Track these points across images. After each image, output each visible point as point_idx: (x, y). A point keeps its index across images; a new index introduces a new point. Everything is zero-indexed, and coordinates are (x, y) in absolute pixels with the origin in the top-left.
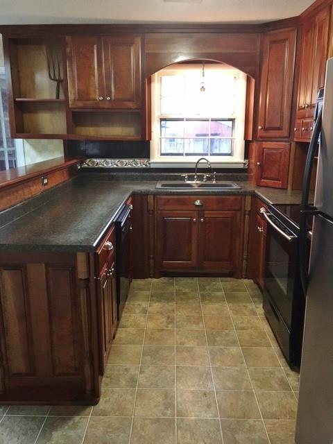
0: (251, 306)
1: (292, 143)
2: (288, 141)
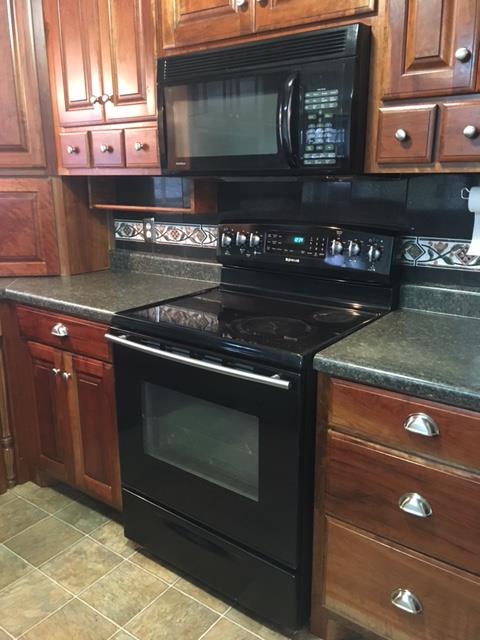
0: (89, 544)
1: (54, 179)
2: (45, 176)
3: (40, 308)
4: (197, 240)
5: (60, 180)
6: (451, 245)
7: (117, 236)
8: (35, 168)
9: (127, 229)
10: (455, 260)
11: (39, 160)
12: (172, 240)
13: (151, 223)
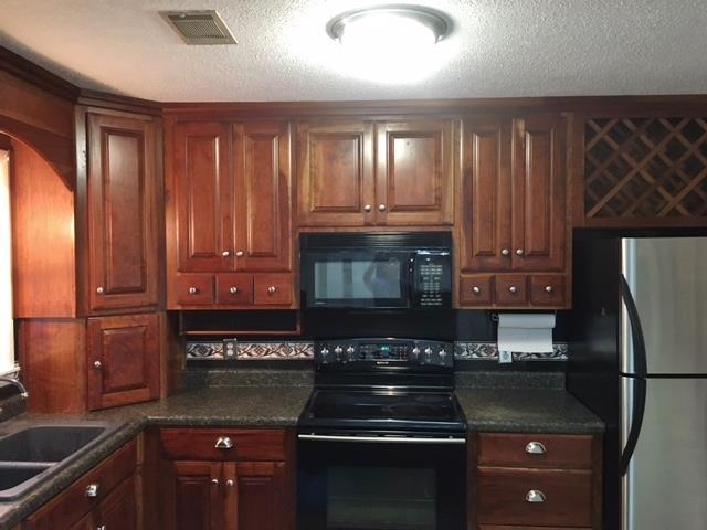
1: (160, 313)
2: (154, 312)
3: (200, 427)
4: (282, 353)
5: (165, 314)
6: (480, 345)
7: (189, 356)
8: (151, 305)
9: (203, 350)
10: (483, 354)
11: (154, 299)
12: (255, 355)
13: (233, 343)
